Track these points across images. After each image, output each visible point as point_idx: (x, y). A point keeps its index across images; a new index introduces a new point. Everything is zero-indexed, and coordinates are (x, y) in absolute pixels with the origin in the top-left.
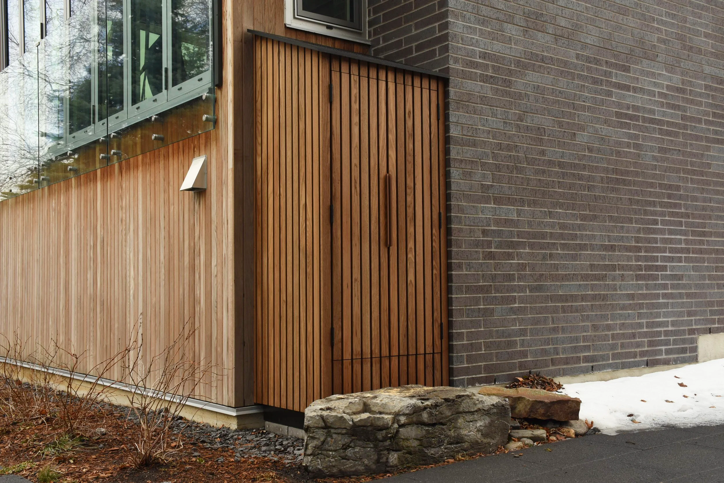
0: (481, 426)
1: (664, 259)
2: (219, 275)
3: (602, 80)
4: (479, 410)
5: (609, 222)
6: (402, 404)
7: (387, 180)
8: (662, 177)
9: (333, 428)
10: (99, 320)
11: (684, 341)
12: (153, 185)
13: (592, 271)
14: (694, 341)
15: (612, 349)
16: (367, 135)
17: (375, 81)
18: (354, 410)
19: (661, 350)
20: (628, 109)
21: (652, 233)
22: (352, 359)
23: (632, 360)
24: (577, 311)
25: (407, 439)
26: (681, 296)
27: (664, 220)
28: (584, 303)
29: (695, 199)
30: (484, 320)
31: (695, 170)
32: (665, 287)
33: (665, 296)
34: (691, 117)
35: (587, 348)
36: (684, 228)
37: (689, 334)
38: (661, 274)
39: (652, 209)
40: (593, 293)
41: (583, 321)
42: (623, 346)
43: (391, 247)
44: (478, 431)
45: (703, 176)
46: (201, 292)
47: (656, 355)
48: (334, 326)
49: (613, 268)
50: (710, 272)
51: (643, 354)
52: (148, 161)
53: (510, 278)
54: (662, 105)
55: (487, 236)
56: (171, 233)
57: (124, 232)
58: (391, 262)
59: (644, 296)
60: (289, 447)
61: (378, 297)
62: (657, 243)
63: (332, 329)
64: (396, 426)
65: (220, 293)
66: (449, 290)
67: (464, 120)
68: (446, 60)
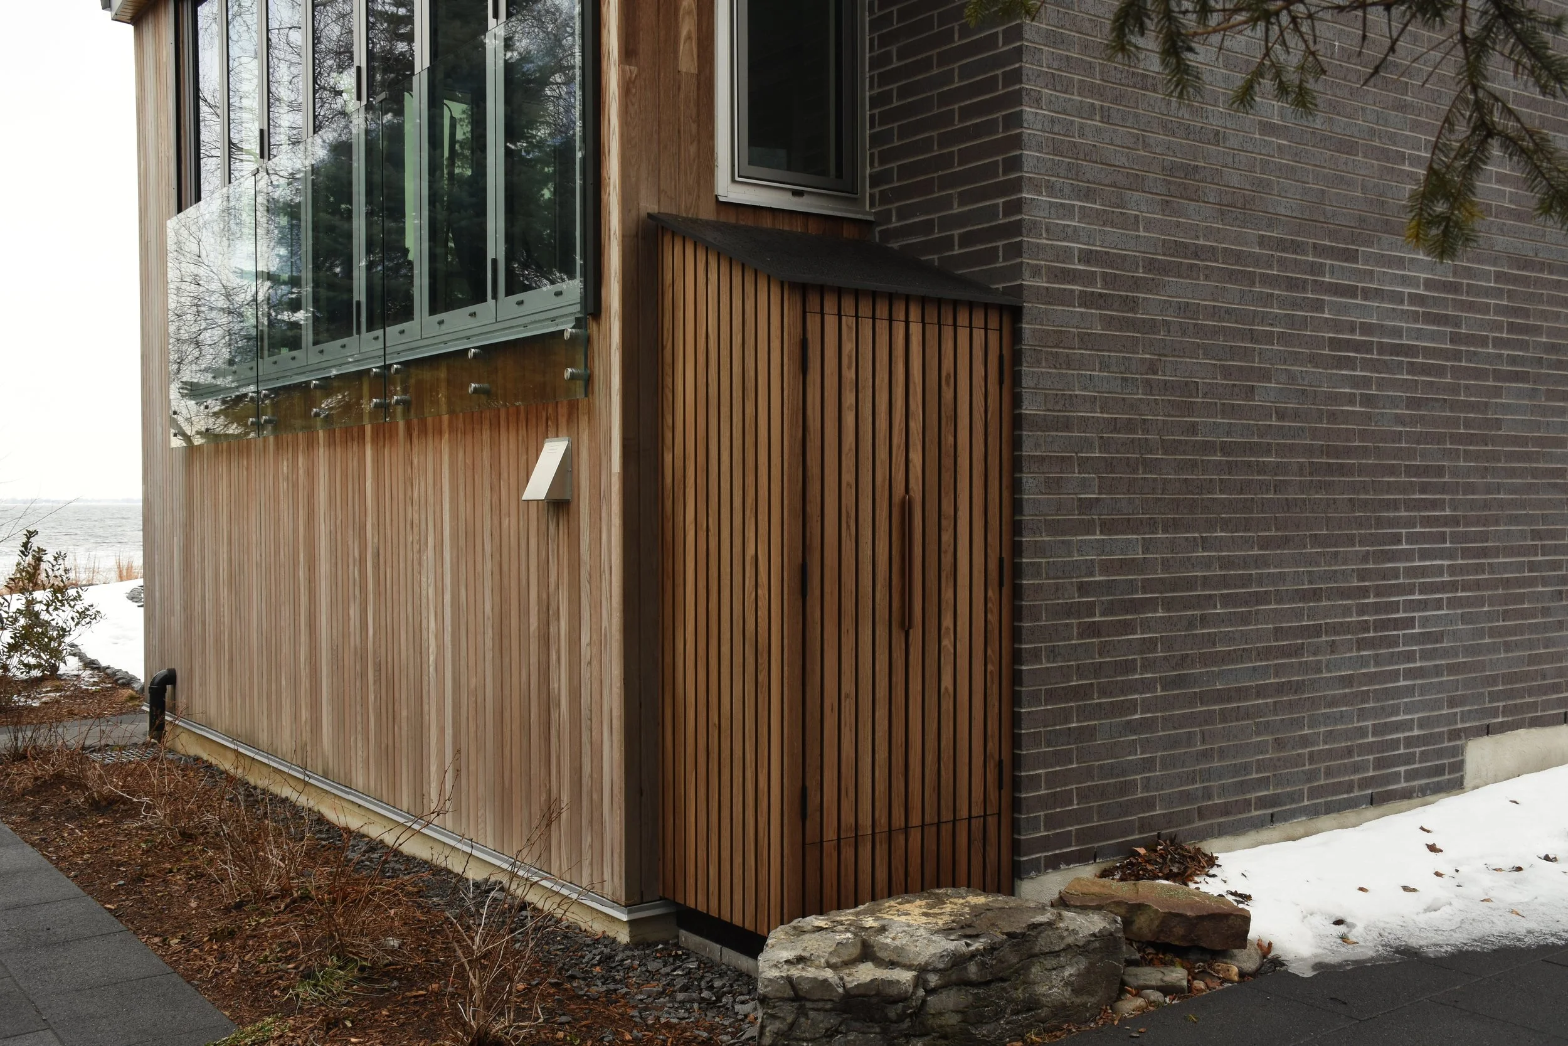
0: (1071, 975)
1: (1411, 606)
2: (595, 663)
3: (1305, 281)
4: (1069, 946)
5: (1312, 547)
6: (932, 950)
7: (906, 508)
8: (1411, 453)
9: (809, 1000)
10: (371, 697)
11: (1439, 754)
12: (469, 473)
13: (1277, 640)
14: (1459, 751)
15: (1309, 780)
16: (870, 426)
17: (886, 323)
18: (846, 958)
19: (1398, 774)
20: (1352, 331)
21: (1390, 561)
22: (839, 839)
23: (1345, 796)
24: (1248, 716)
25: (941, 1014)
26: (1437, 671)
27: (1412, 533)
28: (1261, 701)
29: (1470, 488)
30: (1077, 748)
31: (1472, 434)
32: (1409, 657)
33: (1410, 674)
34: (1467, 336)
35: (1264, 783)
36: (1448, 545)
37: (1450, 740)
38: (1404, 635)
39: (1392, 515)
40: (1277, 680)
41: (1258, 734)
42: (1329, 773)
43: (911, 631)
44: (1066, 984)
45: (1486, 445)
46: (561, 683)
47: (1388, 783)
48: (808, 784)
49: (1317, 631)
50: (1492, 622)
51: (1364, 783)
52: (461, 425)
53: (1129, 667)
54: (1415, 317)
55: (1087, 595)
56: (505, 567)
57: (416, 547)
58: (911, 658)
59: (1372, 678)
60: (724, 994)
61: (887, 722)
62: (1397, 577)
63: (804, 789)
64: (921, 992)
65: (596, 697)
66: (1016, 699)
67: (1049, 383)
68: (1016, 271)
